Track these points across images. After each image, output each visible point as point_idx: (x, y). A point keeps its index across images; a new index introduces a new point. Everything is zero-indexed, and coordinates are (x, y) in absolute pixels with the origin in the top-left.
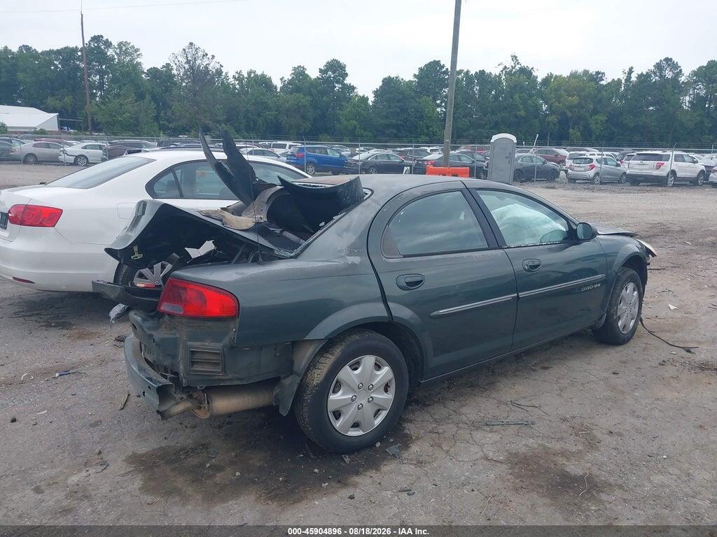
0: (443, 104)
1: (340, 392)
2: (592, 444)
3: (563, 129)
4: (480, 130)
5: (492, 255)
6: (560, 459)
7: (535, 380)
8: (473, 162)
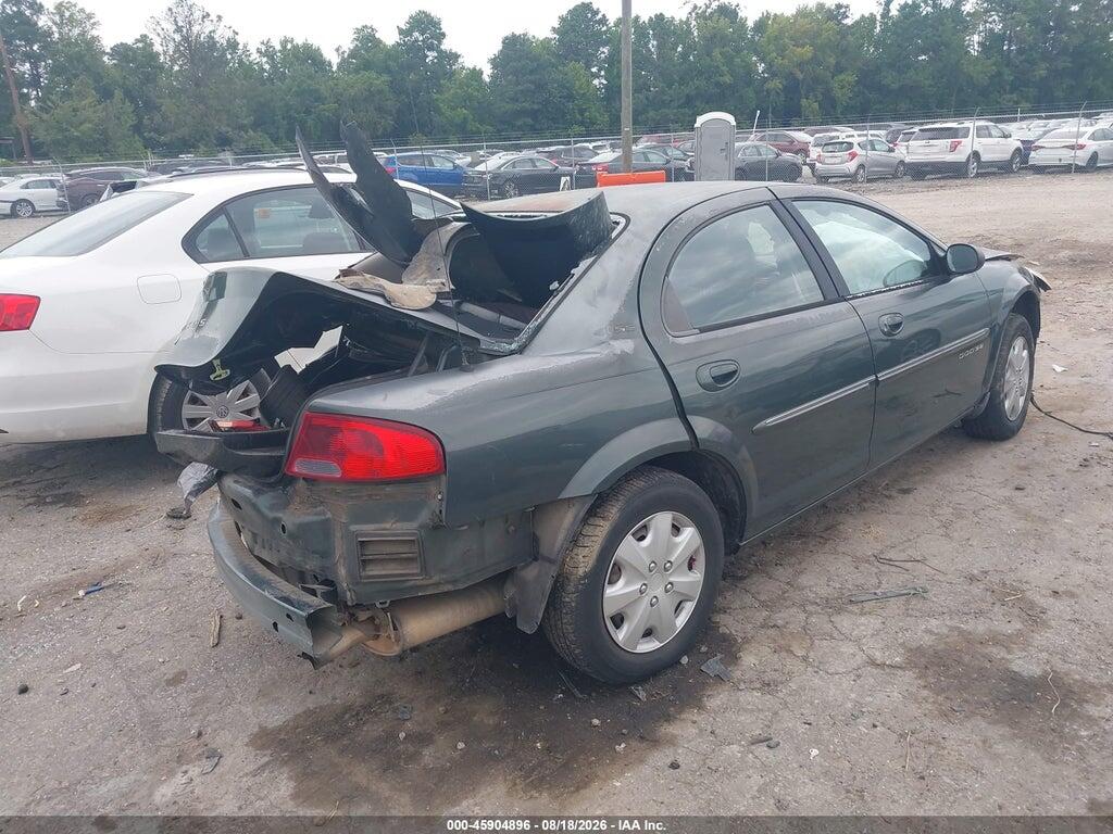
0: (603, 73)
1: (621, 582)
2: (1034, 617)
3: (791, 99)
4: (663, 110)
5: (833, 313)
6: (994, 650)
7: (897, 513)
8: (668, 162)
